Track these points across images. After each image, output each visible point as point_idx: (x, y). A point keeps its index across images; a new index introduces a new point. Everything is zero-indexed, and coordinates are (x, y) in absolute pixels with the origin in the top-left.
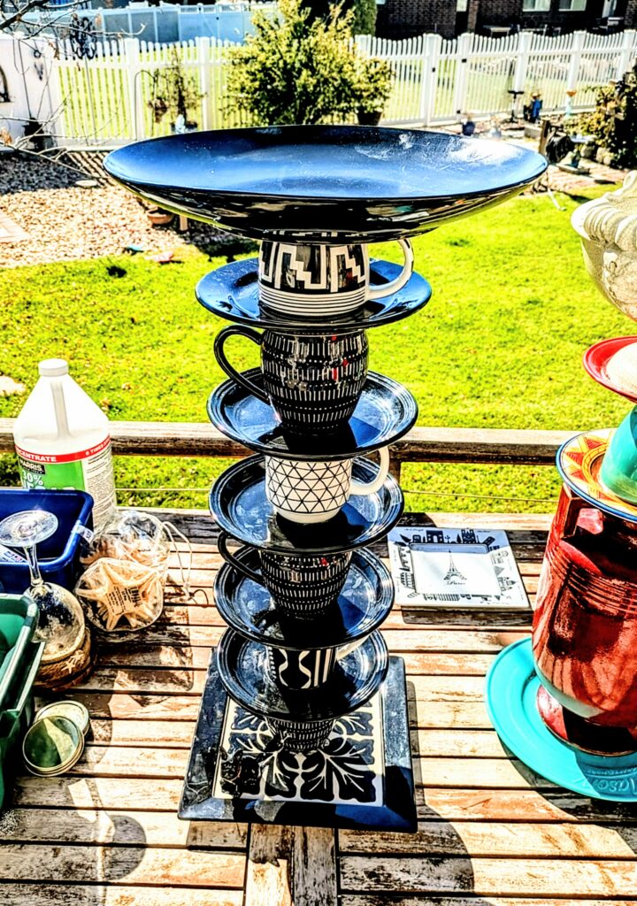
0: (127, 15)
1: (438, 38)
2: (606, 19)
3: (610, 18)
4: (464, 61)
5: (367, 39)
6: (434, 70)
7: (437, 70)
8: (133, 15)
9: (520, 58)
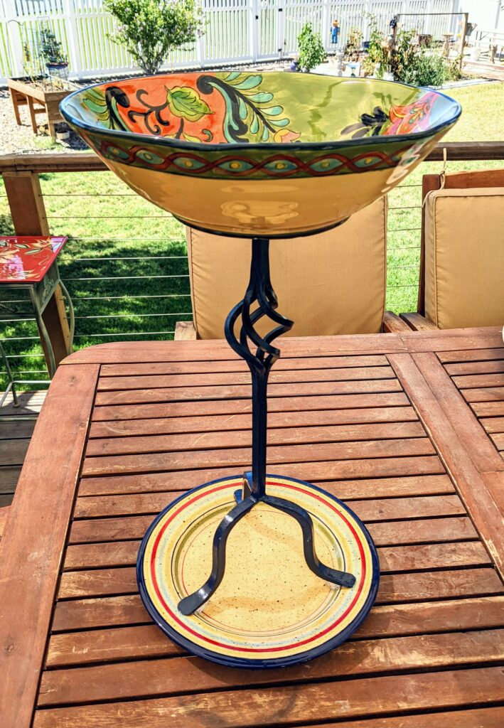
4: (280, 10)
6: (257, 18)
7: (260, 18)
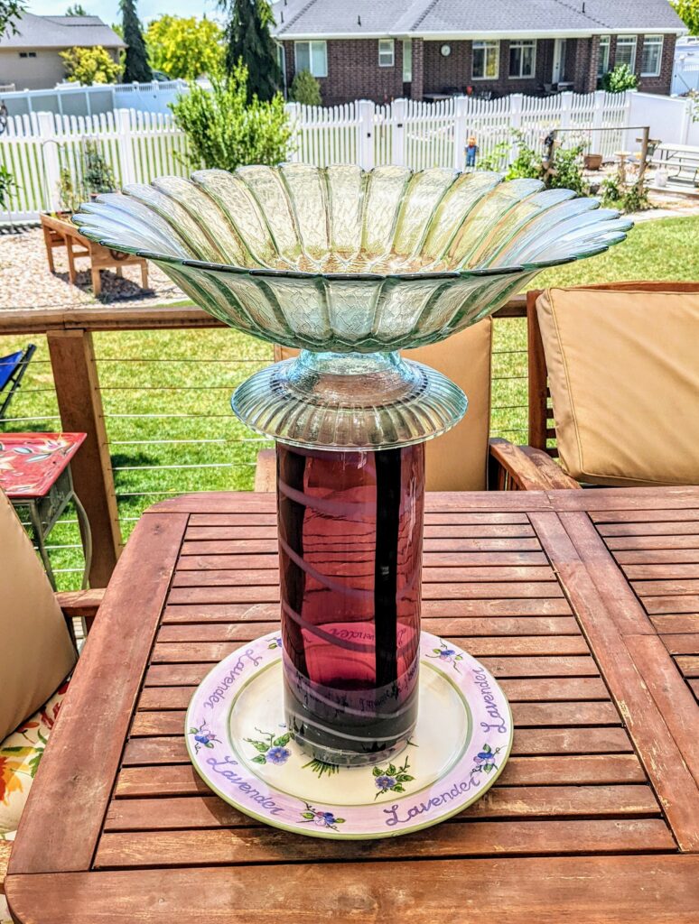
0: (56, 97)
1: (371, 103)
2: (556, 84)
3: (560, 84)
4: (400, 125)
5: (296, 107)
6: (369, 135)
7: (373, 135)
8: (62, 96)
9: (457, 121)
